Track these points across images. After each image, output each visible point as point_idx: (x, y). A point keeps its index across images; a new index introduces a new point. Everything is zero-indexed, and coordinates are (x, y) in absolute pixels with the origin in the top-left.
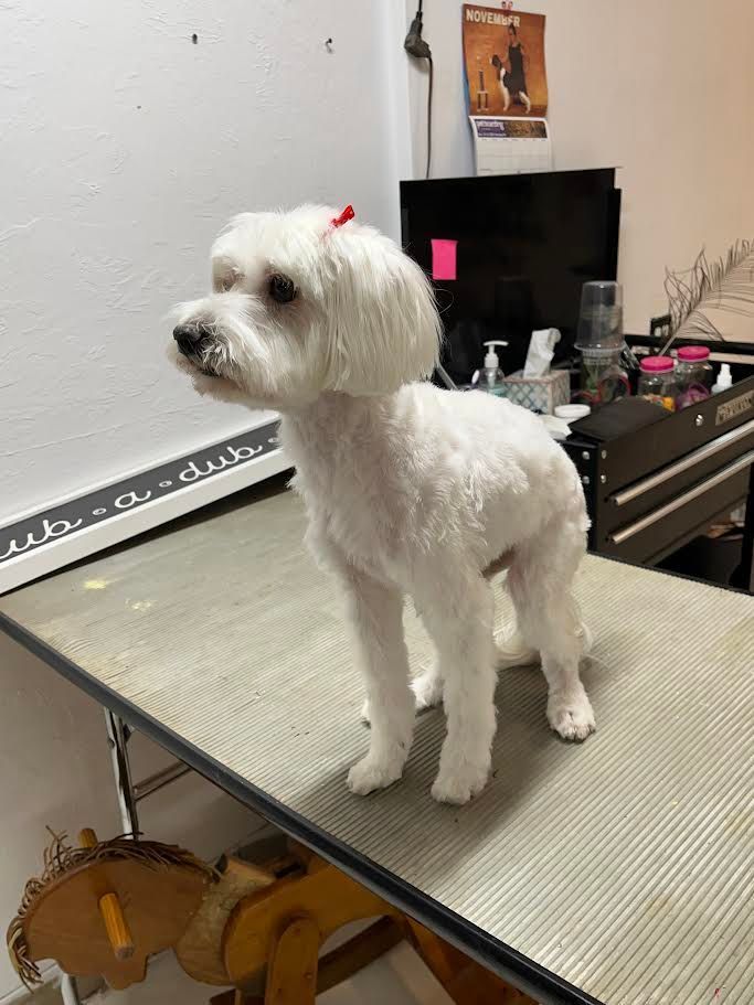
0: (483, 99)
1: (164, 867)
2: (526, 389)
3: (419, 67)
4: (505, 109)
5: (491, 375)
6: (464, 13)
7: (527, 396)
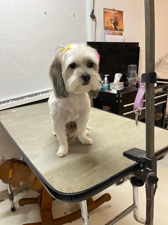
0: (108, 27)
1: (22, 165)
2: (114, 85)
3: (94, 20)
4: (113, 29)
5: (106, 82)
6: (104, 10)
7: (114, 87)
